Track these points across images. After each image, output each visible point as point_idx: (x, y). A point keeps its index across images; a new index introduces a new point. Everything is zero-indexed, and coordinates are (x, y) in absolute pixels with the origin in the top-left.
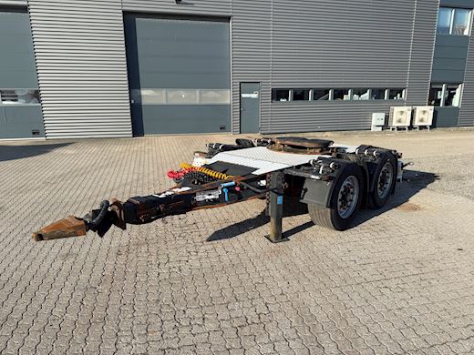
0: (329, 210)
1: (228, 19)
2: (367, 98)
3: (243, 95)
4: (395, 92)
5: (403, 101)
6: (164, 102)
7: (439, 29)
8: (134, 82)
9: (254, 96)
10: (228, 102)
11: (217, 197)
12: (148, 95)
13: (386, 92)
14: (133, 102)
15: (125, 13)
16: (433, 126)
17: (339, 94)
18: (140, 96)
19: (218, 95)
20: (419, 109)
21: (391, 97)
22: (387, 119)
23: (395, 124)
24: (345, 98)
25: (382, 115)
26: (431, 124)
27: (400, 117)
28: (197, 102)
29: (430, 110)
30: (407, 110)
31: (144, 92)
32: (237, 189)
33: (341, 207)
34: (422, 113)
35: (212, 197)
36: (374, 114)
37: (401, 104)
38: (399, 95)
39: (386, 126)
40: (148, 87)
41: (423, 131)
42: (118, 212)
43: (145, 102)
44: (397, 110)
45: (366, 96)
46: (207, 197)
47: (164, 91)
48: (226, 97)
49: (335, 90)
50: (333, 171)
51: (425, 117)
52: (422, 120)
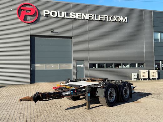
0: (105, 98)
1: (71, 38)
2: (129, 67)
3: (77, 66)
4: (140, 65)
5: (144, 68)
6: (45, 69)
7: (155, 40)
8: (33, 61)
9: (82, 66)
10: (71, 68)
11: (69, 94)
12: (38, 66)
13: (136, 64)
14: (31, 69)
15: (31, 35)
16: (159, 78)
17: (117, 65)
18: (35, 67)
19: (67, 66)
20: (151, 71)
21: (139, 66)
22: (138, 75)
23: (142, 77)
24: (119, 67)
25: (136, 74)
26: (157, 77)
27: (144, 74)
28: (58, 69)
29: (156, 72)
30: (146, 72)
31: (36, 65)
32: (76, 91)
33: (109, 98)
34: (153, 73)
35: (68, 94)
36: (132, 73)
37: (143, 69)
38: (142, 65)
39: (138, 78)
40: (38, 63)
41: (155, 80)
42: (41, 95)
43: (36, 69)
44: (142, 72)
45: (128, 66)
46: (66, 94)
47: (45, 64)
48: (70, 67)
49: (115, 64)
50: (105, 86)
51: (154, 74)
52: (153, 76)
